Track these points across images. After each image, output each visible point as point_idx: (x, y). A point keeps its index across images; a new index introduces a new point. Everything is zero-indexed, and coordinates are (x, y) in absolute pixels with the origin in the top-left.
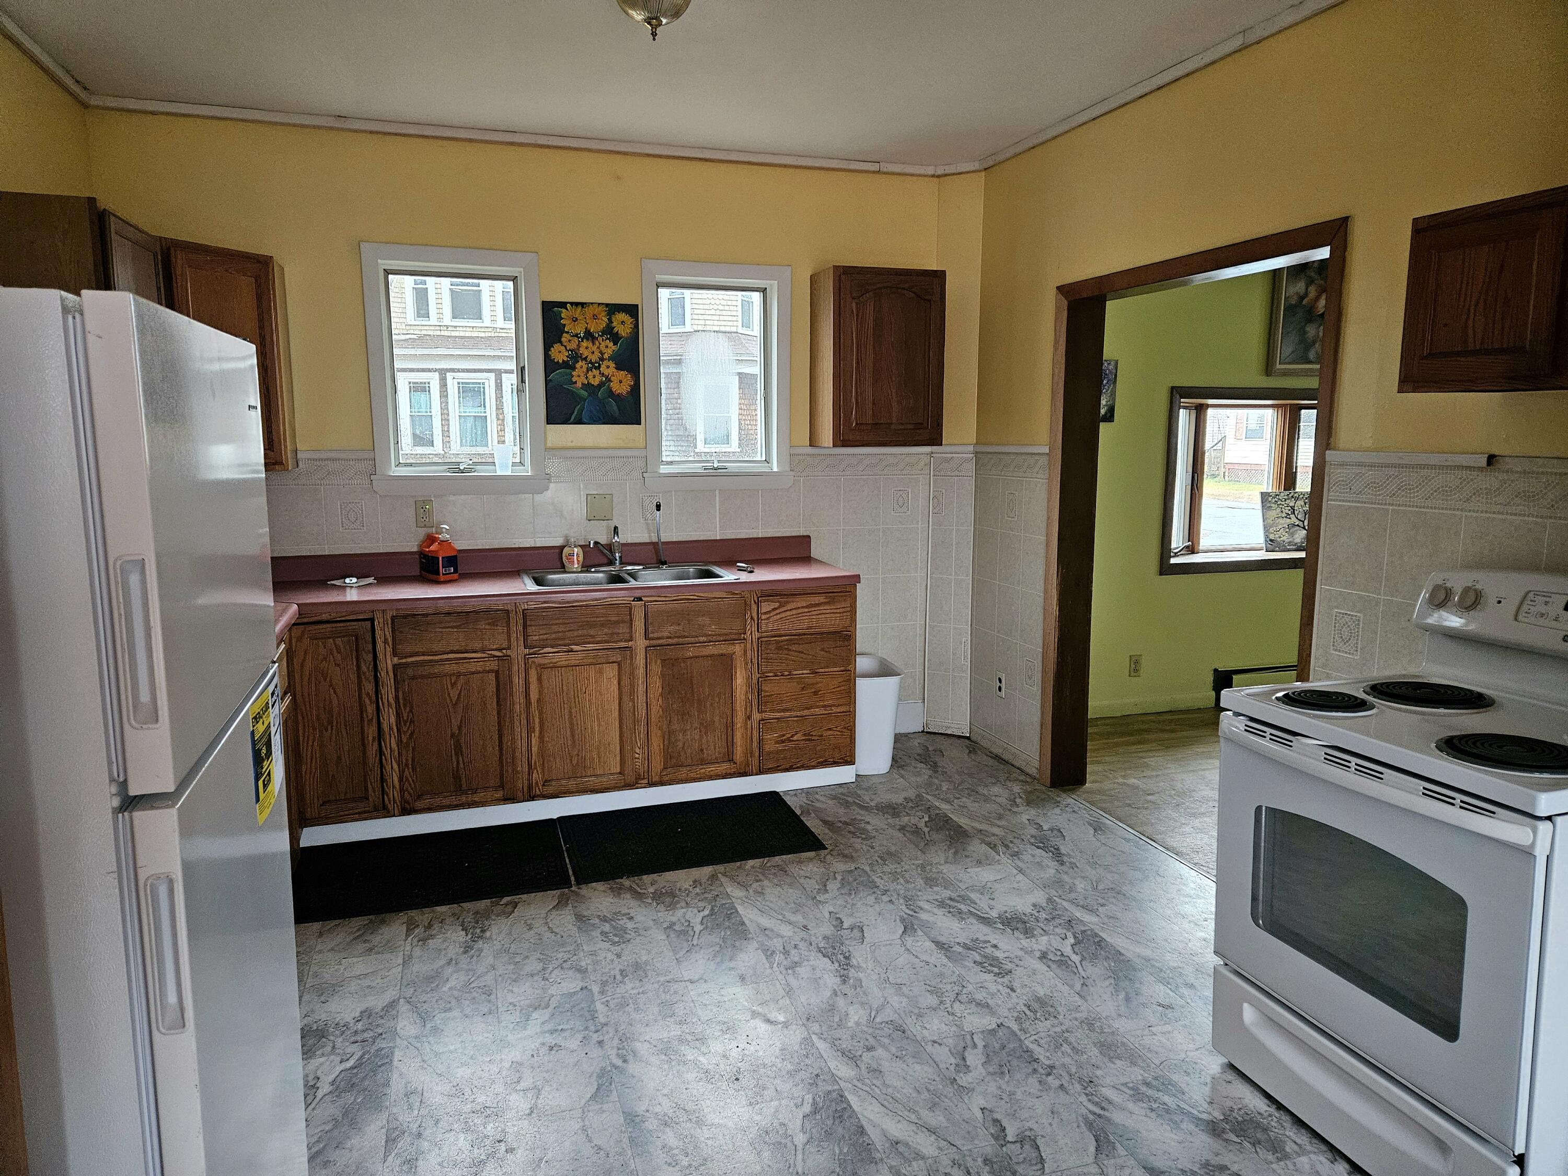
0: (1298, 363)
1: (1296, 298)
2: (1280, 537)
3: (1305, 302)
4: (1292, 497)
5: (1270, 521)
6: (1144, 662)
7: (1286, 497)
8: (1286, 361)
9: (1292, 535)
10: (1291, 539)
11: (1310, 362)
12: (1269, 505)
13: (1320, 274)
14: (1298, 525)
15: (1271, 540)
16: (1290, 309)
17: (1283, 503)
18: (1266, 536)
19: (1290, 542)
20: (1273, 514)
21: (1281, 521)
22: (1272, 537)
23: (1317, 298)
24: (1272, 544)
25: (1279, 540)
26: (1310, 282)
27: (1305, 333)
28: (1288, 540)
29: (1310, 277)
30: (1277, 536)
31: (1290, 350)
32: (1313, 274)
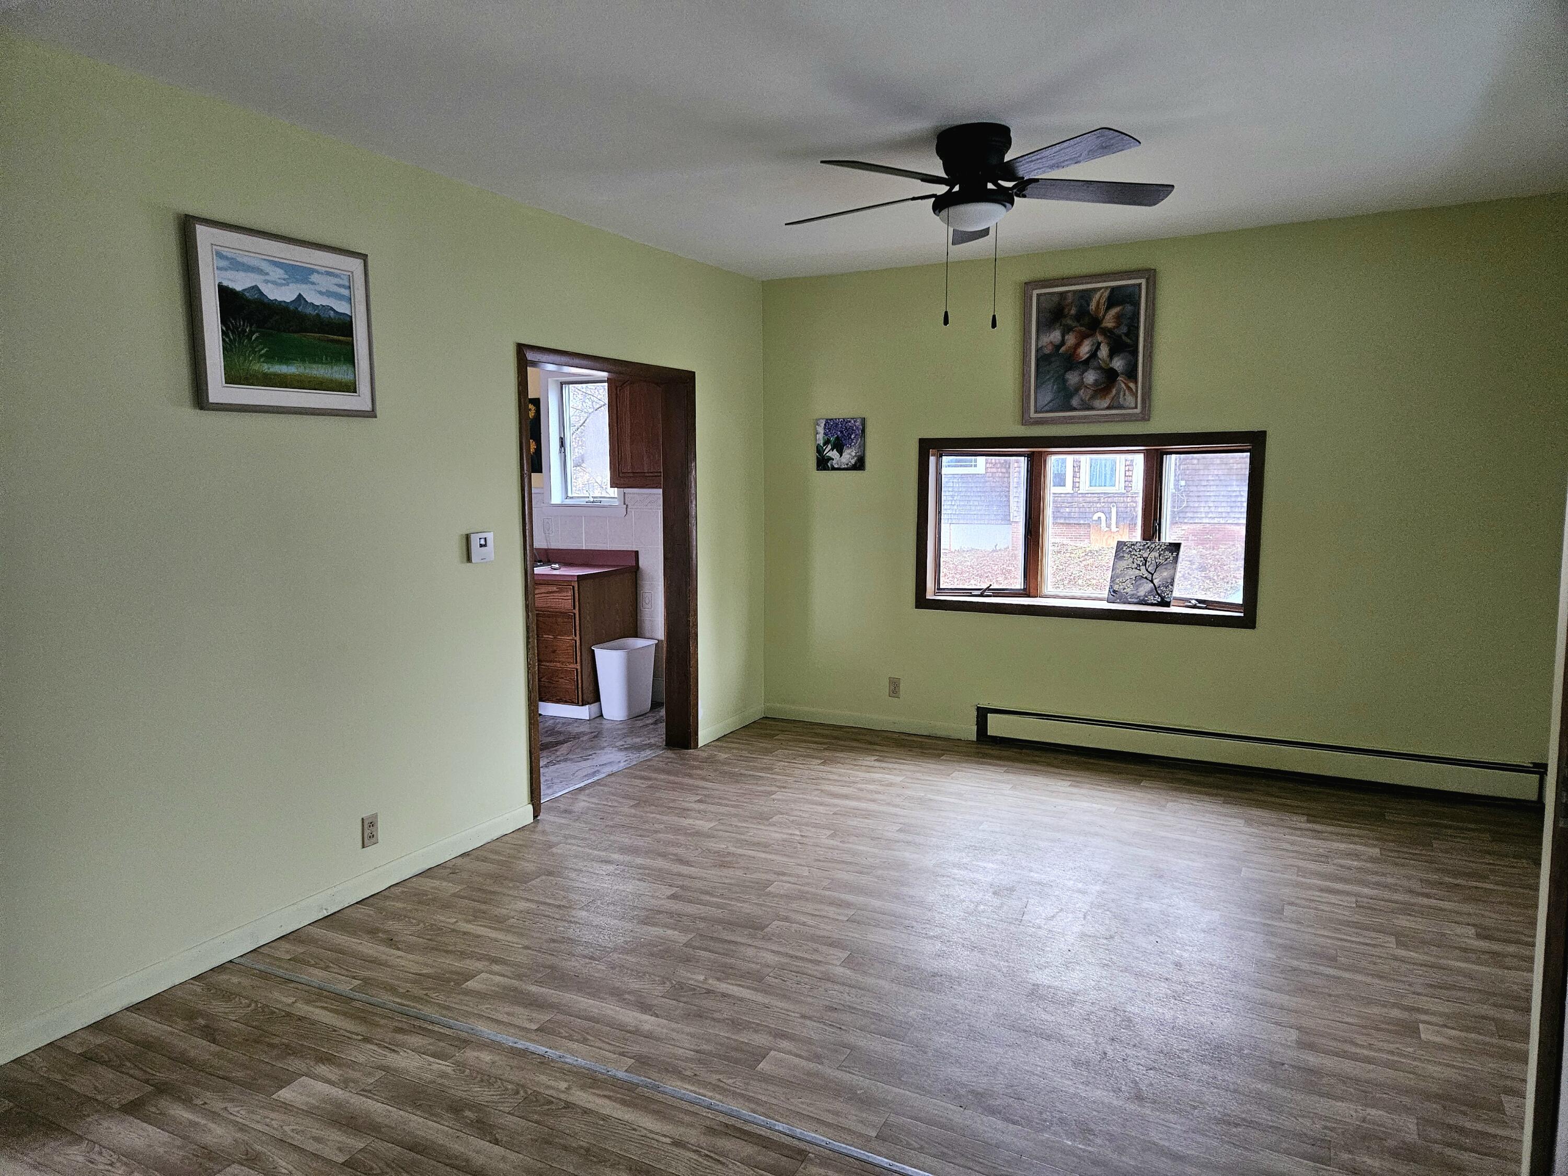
0: (1061, 411)
1: (1050, 347)
2: (1125, 589)
3: (1063, 349)
4: (1148, 547)
5: (1118, 571)
6: (902, 686)
7: (1141, 548)
8: (1046, 408)
9: (1137, 587)
10: (1135, 592)
11: (1075, 409)
12: (1122, 555)
13: (1078, 321)
14: (1146, 578)
15: (1114, 591)
16: (1043, 359)
17: (1137, 553)
18: (1111, 587)
19: (1133, 595)
20: (1123, 564)
21: (1130, 572)
22: (1116, 587)
23: (1078, 345)
24: (1115, 595)
25: (1122, 591)
26: (1066, 330)
27: (1064, 381)
28: (1132, 593)
29: (1067, 325)
30: (1121, 587)
31: (1048, 398)
32: (1069, 322)
